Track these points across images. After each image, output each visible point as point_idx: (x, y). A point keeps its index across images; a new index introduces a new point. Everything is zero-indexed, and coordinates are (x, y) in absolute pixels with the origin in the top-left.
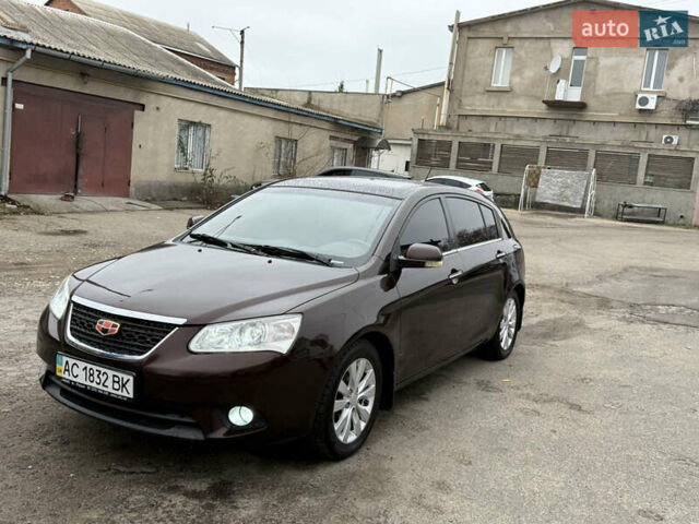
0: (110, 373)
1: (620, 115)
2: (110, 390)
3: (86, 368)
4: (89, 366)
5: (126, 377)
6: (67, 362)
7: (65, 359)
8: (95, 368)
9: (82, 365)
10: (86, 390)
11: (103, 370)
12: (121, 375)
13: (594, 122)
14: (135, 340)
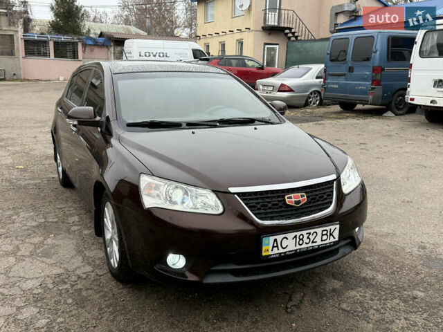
0: (319, 230)
2: (319, 242)
3: (296, 236)
4: (298, 234)
5: (332, 228)
6: (275, 240)
7: (272, 239)
8: (304, 233)
9: (291, 236)
10: (297, 254)
11: (312, 231)
12: (328, 228)
14: (318, 201)
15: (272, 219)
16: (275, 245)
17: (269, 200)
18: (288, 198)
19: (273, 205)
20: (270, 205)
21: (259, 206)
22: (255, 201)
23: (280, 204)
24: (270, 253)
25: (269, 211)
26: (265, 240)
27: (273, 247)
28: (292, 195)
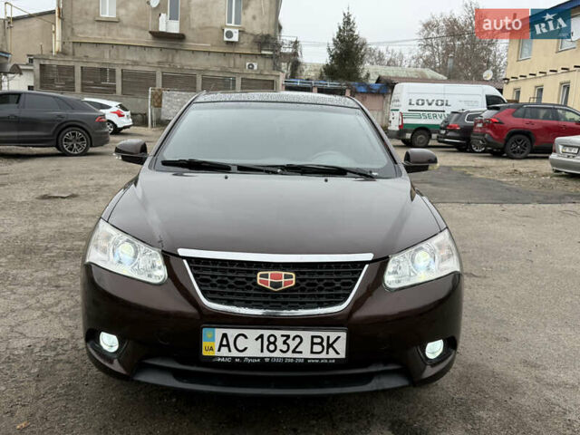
1: (212, 46)
13: (193, 51)
15: (230, 303)
16: (225, 343)
17: (233, 275)
18: (261, 276)
19: (237, 283)
20: (231, 282)
21: (214, 281)
22: (210, 273)
23: (249, 284)
24: (216, 353)
25: (228, 290)
26: (206, 332)
27: (221, 345)
28: (269, 273)
